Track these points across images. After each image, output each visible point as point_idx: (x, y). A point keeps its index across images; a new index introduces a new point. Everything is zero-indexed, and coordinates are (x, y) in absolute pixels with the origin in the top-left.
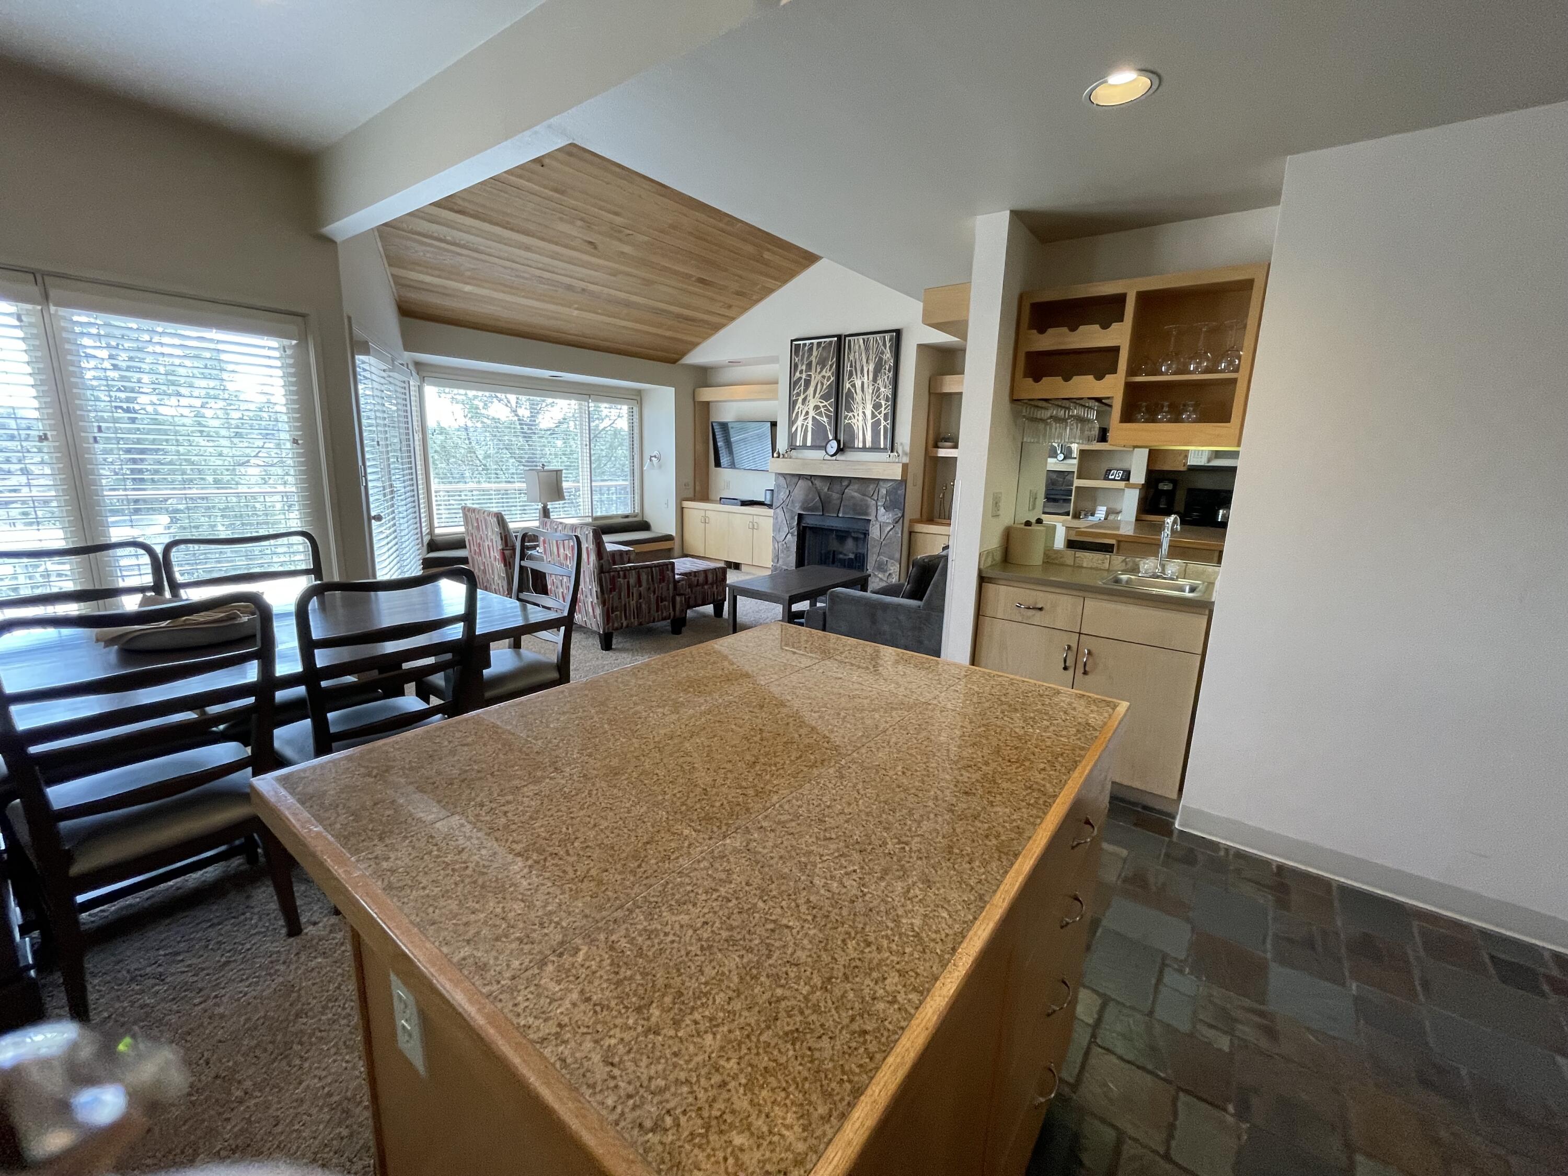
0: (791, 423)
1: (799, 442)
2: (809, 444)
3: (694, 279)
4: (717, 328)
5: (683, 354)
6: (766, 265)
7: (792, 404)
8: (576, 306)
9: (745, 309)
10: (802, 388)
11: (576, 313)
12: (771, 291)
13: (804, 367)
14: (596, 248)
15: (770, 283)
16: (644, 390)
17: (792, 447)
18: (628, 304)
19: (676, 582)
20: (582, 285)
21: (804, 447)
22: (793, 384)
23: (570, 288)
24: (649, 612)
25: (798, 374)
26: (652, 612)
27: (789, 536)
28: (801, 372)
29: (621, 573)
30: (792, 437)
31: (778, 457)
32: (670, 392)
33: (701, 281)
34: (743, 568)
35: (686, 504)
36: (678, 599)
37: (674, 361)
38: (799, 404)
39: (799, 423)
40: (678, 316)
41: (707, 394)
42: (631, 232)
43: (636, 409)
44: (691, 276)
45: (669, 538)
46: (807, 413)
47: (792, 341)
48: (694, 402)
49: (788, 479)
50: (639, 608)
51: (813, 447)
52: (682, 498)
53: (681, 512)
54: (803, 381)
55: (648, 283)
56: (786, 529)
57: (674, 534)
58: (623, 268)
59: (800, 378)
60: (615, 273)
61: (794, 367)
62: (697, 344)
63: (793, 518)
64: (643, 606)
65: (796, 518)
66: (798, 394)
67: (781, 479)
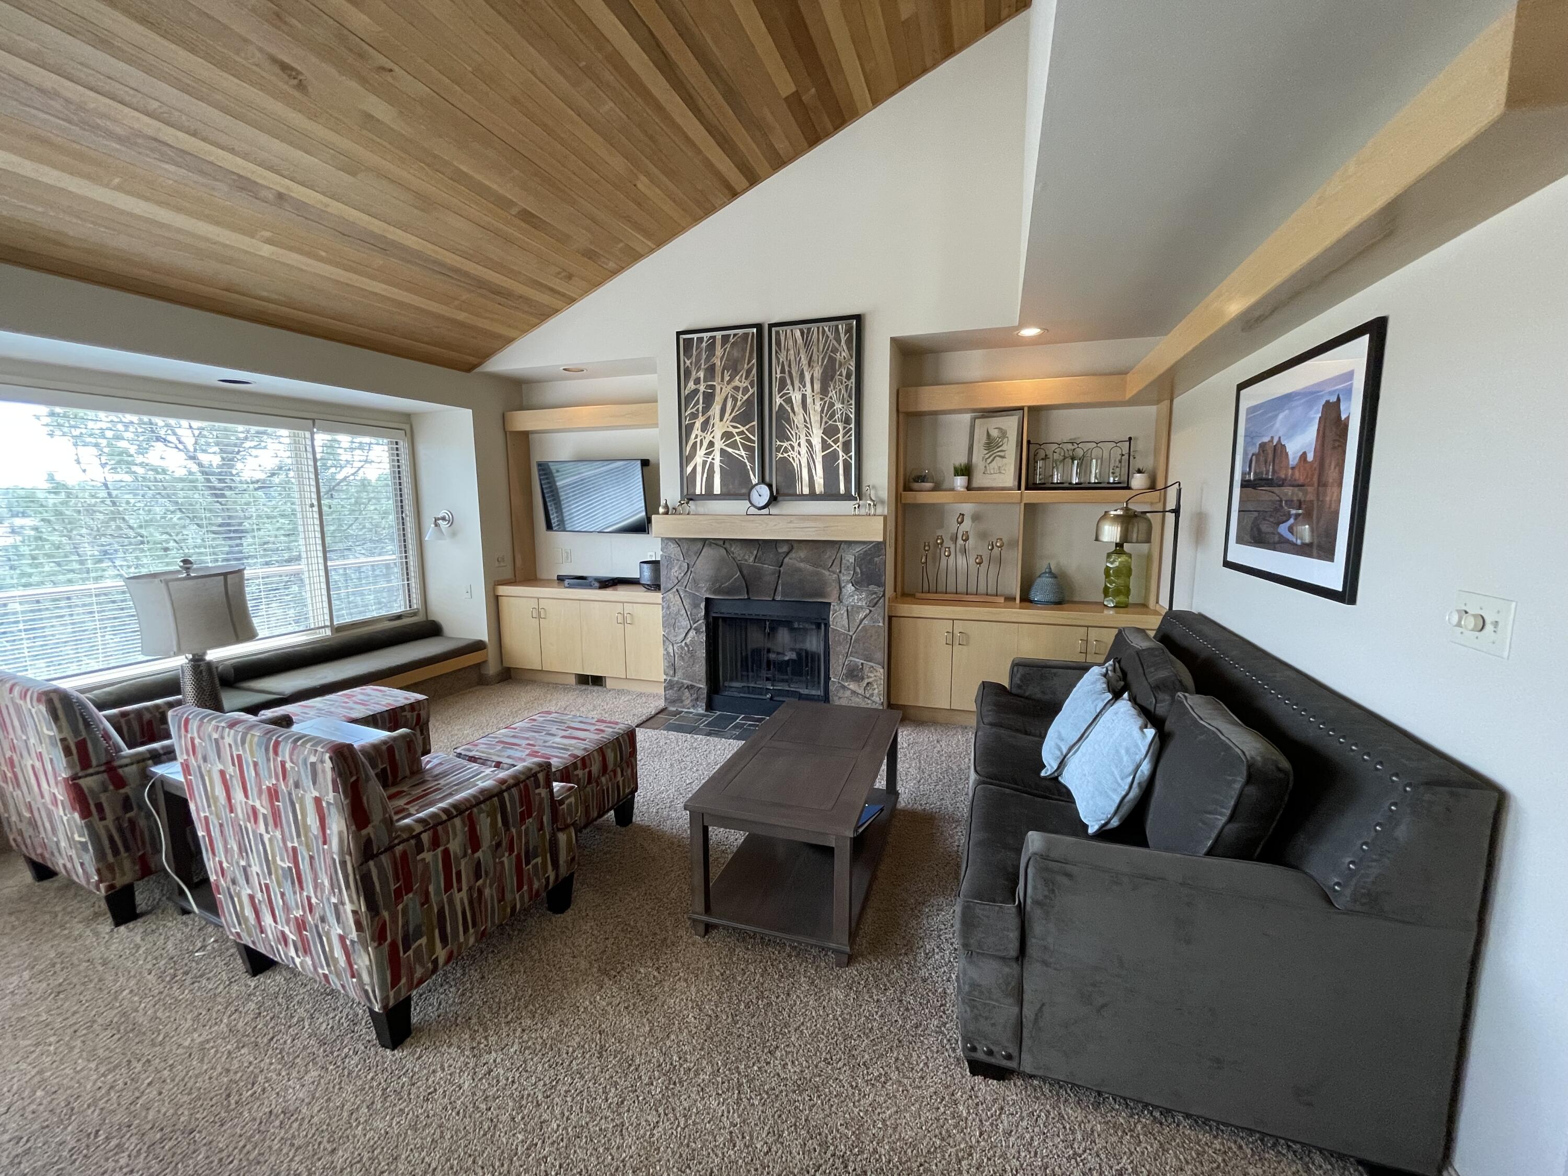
0: (685, 459)
1: (699, 489)
2: (717, 490)
3: (514, 211)
4: (545, 314)
5: (486, 355)
6: (639, 205)
7: (685, 432)
8: (268, 234)
9: (595, 284)
10: (700, 406)
11: (267, 250)
12: (634, 256)
13: (701, 374)
14: (301, 86)
15: (638, 240)
16: (416, 414)
17: (689, 497)
18: (385, 246)
19: (555, 804)
20: (279, 183)
21: (709, 495)
22: (684, 401)
23: (245, 185)
24: (502, 899)
25: (691, 385)
26: (508, 896)
27: (692, 633)
28: (697, 381)
29: (425, 837)
30: (687, 481)
31: (667, 513)
32: (466, 415)
33: (526, 216)
34: (609, 684)
35: (503, 590)
36: (562, 837)
37: (469, 368)
38: (697, 430)
39: (699, 459)
40: (481, 284)
41: (525, 421)
42: (390, 65)
43: (404, 445)
44: (511, 204)
45: (478, 646)
46: (711, 444)
47: (679, 334)
48: (506, 433)
49: (685, 546)
50: (476, 900)
51: (724, 496)
52: (494, 582)
53: (495, 604)
54: (700, 396)
55: (425, 202)
56: (685, 623)
57: (485, 638)
58: (373, 159)
59: (696, 391)
60: (352, 167)
61: (683, 375)
62: (509, 341)
63: (696, 606)
64: (487, 892)
65: (703, 605)
66: (694, 416)
67: (673, 547)
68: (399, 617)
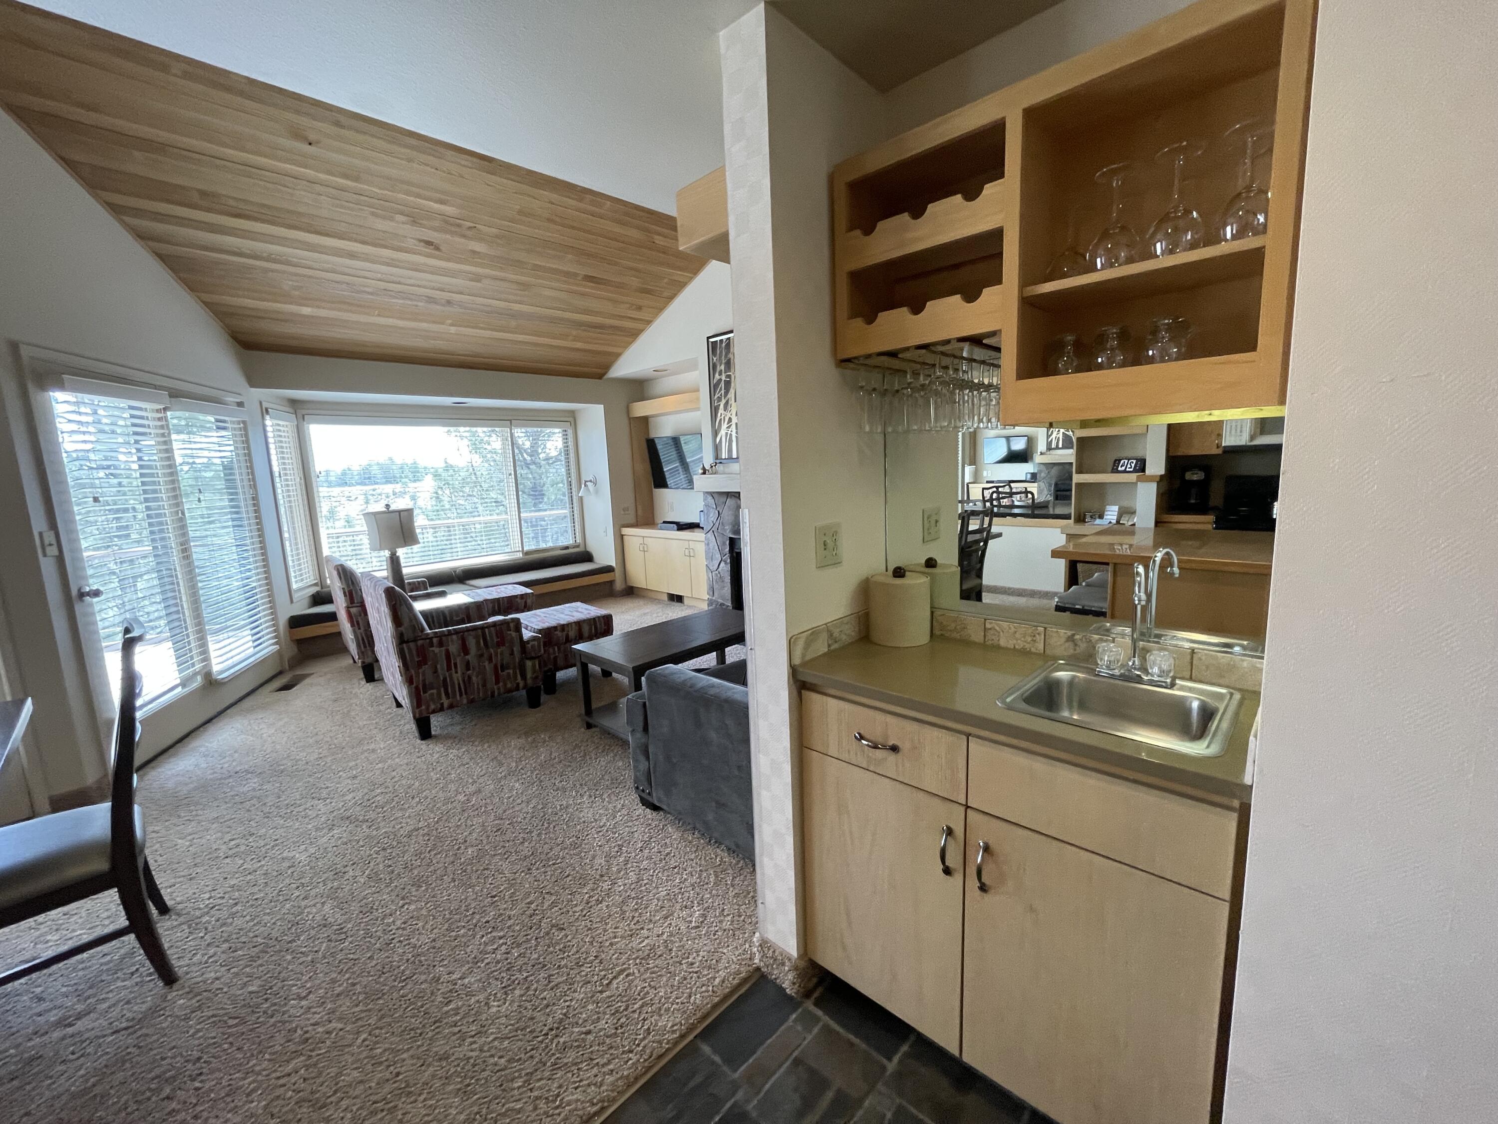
0: (716, 433)
1: (724, 454)
2: (734, 455)
3: (579, 278)
4: (635, 334)
5: (607, 367)
6: (664, 253)
7: (714, 411)
8: (450, 321)
9: (661, 309)
10: (723, 392)
11: (453, 329)
12: (681, 286)
13: (723, 367)
14: (437, 248)
15: (679, 275)
16: (579, 410)
17: (718, 461)
18: (514, 315)
20: (447, 296)
22: (713, 388)
23: (431, 300)
24: (484, 685)
25: (717, 376)
26: (489, 686)
27: (722, 564)
28: (720, 374)
29: (435, 640)
30: (717, 448)
31: (704, 473)
32: (600, 408)
33: (589, 278)
34: (686, 601)
35: (626, 531)
36: (529, 663)
37: (600, 376)
38: (721, 410)
39: (723, 432)
40: (580, 324)
41: (641, 409)
42: (472, 225)
43: (570, 432)
44: (575, 275)
45: (609, 569)
46: (730, 420)
47: (708, 338)
48: (630, 419)
49: (715, 496)
52: (620, 524)
53: (620, 540)
54: (723, 384)
55: (525, 286)
56: (718, 556)
57: (614, 565)
58: (487, 271)
59: (721, 380)
60: (477, 278)
61: (712, 368)
62: (618, 355)
63: (724, 544)
65: (728, 542)
66: (719, 399)
67: (710, 498)
68: (567, 548)
